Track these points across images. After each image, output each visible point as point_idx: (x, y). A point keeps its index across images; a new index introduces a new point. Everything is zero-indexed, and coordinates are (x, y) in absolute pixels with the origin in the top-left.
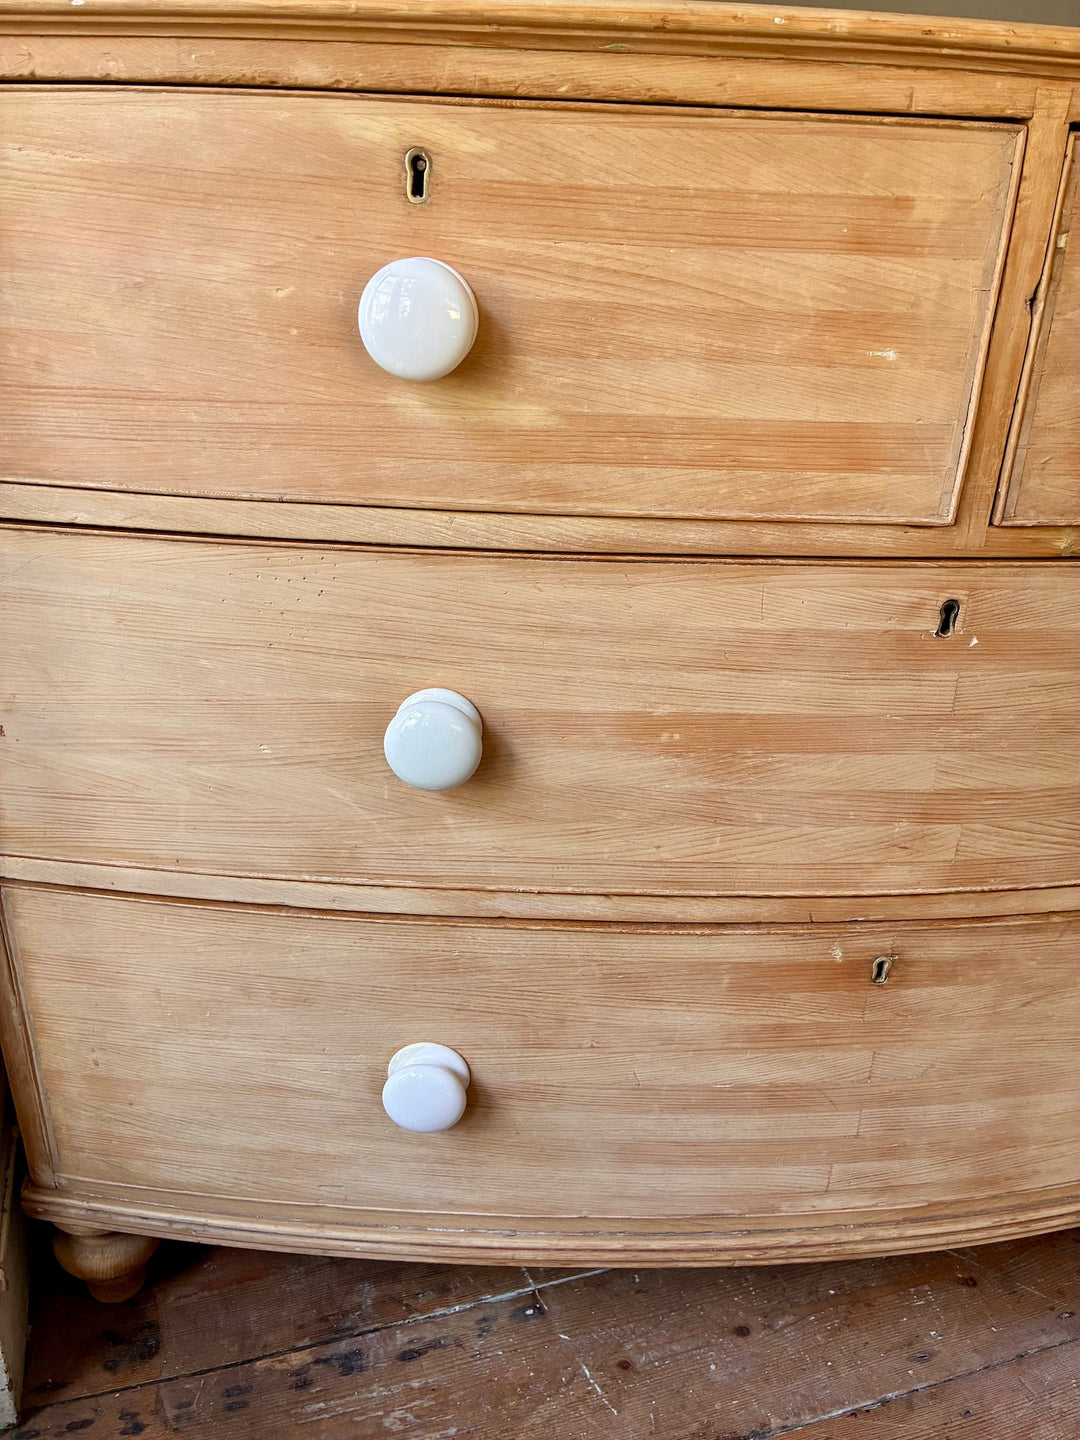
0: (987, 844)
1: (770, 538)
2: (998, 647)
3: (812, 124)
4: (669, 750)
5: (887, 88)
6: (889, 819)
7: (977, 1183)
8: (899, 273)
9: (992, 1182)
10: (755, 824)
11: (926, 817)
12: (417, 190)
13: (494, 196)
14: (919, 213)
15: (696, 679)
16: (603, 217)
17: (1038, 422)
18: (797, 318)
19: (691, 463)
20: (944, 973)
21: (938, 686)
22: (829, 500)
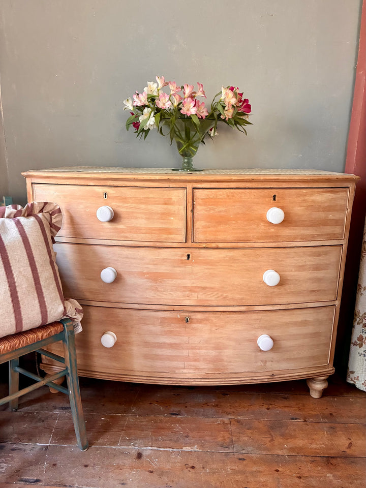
0: (202, 296)
1: (158, 244)
2: (198, 262)
3: (157, 189)
4: (146, 278)
5: (166, 185)
6: (184, 291)
7: (215, 369)
8: (172, 208)
9: (218, 370)
10: (162, 291)
11: (191, 291)
12: (106, 197)
13: (116, 198)
14: (173, 200)
15: (150, 266)
16: (130, 201)
17: (196, 227)
18: (158, 213)
19: (146, 233)
20: (199, 321)
21: (189, 268)
22: (166, 239)
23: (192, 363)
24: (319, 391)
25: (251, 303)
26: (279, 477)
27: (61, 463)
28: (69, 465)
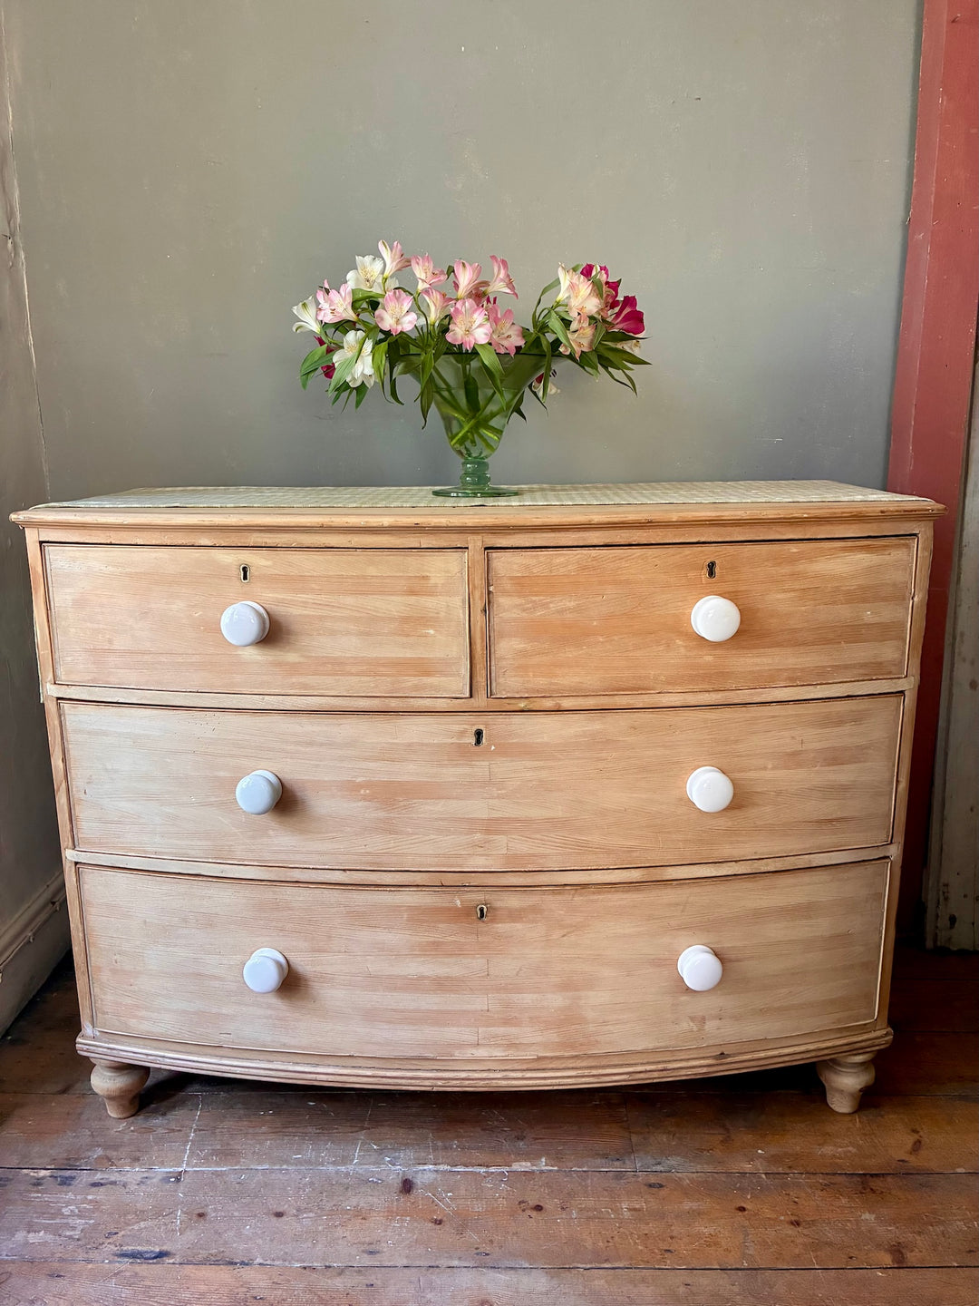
0: (521, 846)
1: (394, 704)
2: (505, 751)
3: (386, 553)
4: (365, 798)
5: (412, 541)
6: (471, 832)
8: (429, 602)
10: (408, 834)
11: (488, 831)
12: (245, 578)
13: (272, 580)
14: (432, 581)
15: (372, 765)
16: (313, 586)
17: (497, 656)
18: (392, 619)
19: (357, 675)
20: (515, 916)
21: (481, 768)
22: (416, 688)
23: (501, 1030)
24: (852, 1095)
25: (655, 858)
26: (747, 1223)
27: (215, 1210)
28: (236, 1214)
